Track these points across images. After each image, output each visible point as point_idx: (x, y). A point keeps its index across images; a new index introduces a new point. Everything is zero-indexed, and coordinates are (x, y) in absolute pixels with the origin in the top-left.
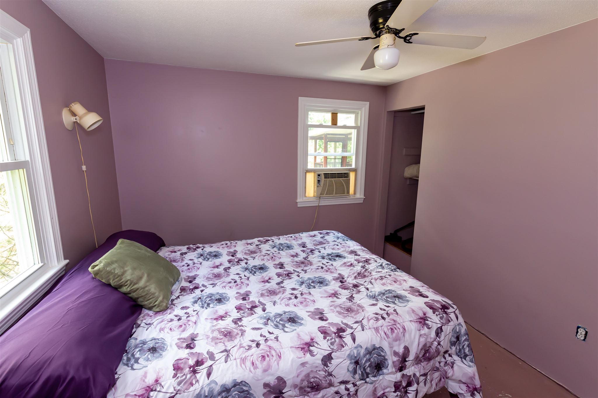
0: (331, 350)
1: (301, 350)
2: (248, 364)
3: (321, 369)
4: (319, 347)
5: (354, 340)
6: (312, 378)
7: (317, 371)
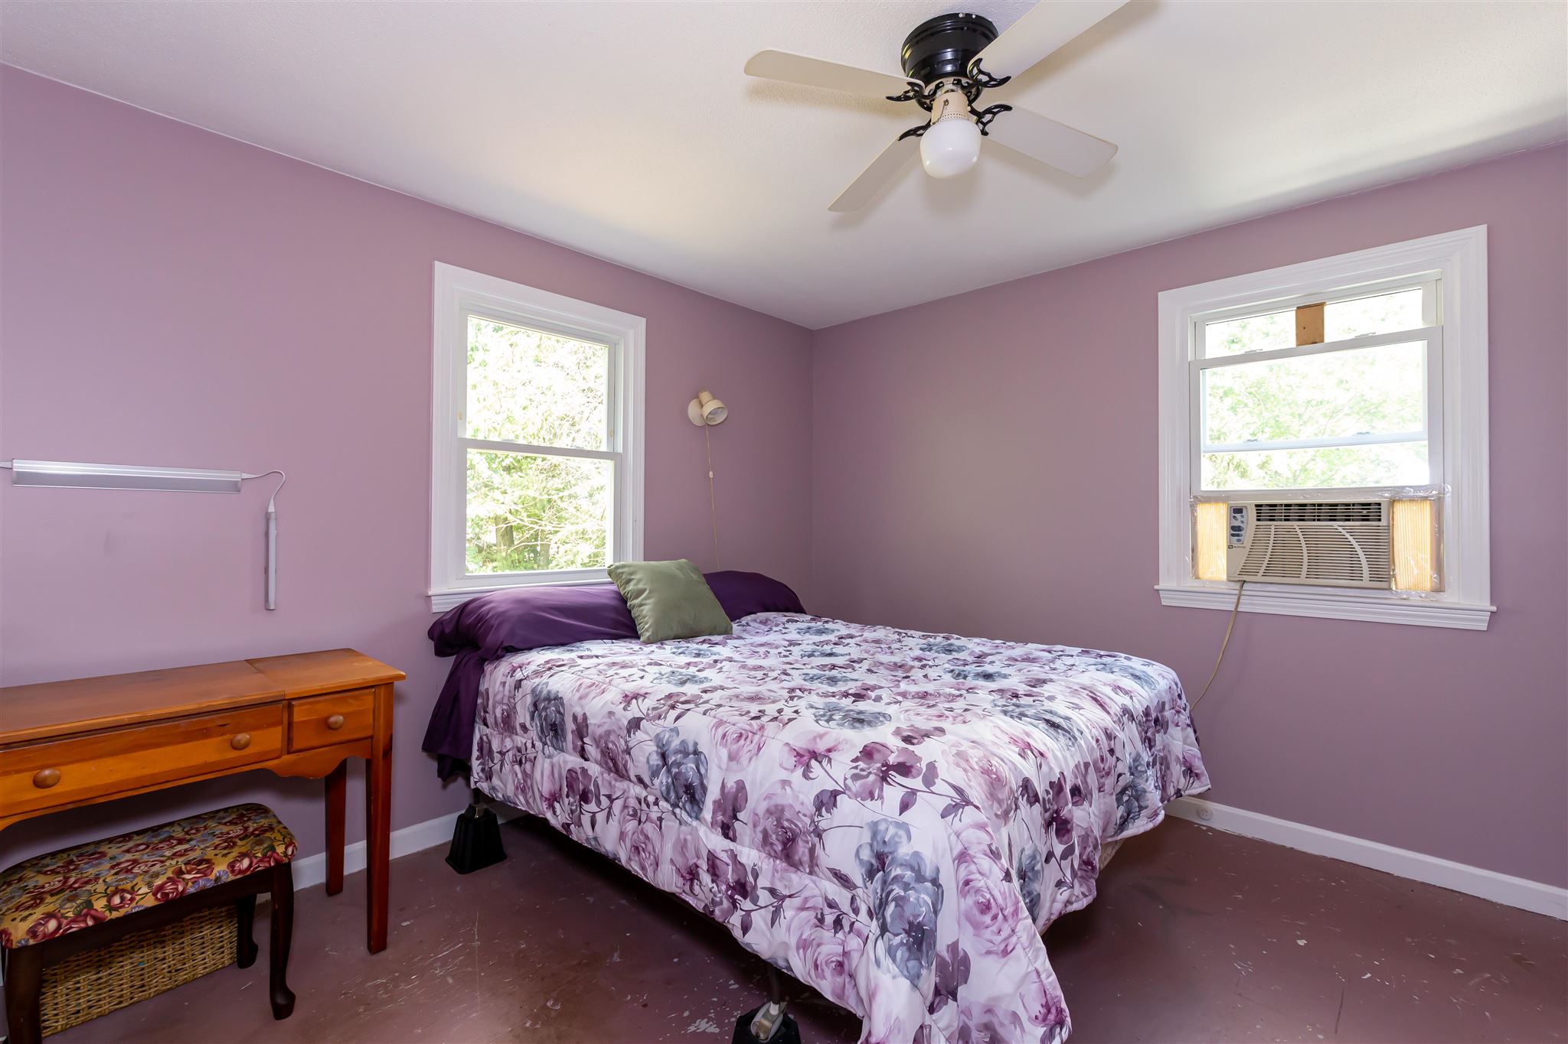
0: (843, 786)
1: (795, 756)
2: (721, 731)
3: (808, 813)
4: (828, 768)
5: (905, 807)
6: (787, 820)
7: (799, 812)
